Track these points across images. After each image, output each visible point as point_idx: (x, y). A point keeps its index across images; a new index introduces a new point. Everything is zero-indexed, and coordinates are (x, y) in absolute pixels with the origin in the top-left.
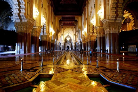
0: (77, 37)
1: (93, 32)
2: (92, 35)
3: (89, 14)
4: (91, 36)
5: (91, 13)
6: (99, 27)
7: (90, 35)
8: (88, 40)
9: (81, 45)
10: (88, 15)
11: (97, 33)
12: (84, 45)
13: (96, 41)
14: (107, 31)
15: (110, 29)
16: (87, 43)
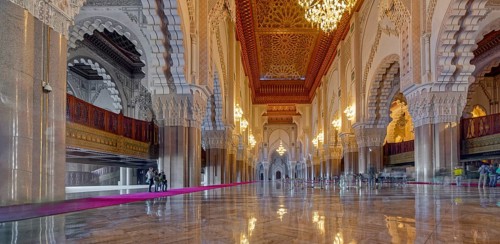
1: (336, 141)
3: (329, 104)
4: (331, 151)
5: (332, 103)
7: (330, 147)
8: (326, 158)
9: (309, 169)
10: (326, 107)
11: (344, 146)
12: (317, 168)
13: (343, 160)
14: (361, 143)
15: (366, 140)
16: (324, 163)
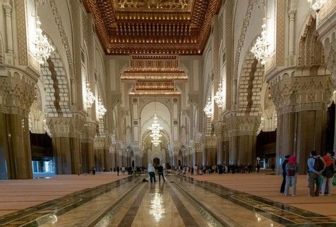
0: (184, 130)
1: (250, 103)
2: (243, 114)
6: (290, 72)
7: (238, 115)
10: (231, 42)
